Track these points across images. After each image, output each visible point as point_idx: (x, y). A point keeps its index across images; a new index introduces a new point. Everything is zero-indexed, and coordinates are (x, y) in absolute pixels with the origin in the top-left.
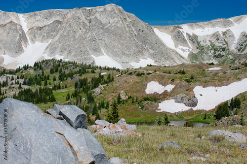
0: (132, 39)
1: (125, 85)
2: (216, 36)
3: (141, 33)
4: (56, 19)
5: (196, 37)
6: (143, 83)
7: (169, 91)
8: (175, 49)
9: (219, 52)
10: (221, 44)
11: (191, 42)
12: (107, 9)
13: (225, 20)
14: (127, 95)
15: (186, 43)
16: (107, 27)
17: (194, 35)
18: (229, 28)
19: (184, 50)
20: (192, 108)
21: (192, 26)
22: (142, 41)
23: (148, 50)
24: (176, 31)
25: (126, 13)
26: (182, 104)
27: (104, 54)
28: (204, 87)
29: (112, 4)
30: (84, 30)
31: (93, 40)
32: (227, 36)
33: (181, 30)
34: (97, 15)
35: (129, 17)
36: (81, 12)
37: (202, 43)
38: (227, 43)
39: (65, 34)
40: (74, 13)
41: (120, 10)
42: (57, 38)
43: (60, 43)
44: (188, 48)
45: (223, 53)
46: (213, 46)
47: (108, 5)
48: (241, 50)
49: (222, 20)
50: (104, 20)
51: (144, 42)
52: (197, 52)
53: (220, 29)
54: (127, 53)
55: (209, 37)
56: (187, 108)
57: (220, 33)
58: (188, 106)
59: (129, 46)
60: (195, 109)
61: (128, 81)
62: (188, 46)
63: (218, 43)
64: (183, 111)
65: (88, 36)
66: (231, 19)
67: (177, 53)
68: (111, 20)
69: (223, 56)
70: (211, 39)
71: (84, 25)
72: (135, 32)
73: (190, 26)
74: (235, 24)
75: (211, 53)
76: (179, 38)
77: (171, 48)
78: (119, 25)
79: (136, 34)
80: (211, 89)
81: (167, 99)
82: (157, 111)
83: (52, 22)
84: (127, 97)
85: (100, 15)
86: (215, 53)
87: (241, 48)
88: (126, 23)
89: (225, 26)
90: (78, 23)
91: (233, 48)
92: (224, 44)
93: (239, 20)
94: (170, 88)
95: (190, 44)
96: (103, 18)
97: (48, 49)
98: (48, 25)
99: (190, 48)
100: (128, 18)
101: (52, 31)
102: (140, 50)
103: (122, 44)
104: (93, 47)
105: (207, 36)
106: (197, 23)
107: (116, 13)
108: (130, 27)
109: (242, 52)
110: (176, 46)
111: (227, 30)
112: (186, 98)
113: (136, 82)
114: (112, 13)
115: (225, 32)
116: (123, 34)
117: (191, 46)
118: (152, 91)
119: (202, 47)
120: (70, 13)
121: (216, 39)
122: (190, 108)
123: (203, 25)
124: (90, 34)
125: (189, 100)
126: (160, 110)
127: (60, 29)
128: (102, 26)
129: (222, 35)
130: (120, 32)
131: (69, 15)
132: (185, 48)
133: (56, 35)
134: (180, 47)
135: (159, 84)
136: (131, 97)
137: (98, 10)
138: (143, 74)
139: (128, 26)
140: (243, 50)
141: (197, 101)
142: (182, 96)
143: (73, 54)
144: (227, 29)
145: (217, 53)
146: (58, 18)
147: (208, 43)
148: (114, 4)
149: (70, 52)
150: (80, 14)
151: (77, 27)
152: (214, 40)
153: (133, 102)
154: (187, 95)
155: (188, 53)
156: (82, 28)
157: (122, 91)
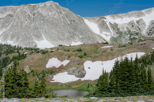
0: (66, 27)
1: (31, 61)
2: (132, 24)
3: (73, 23)
4: (9, 13)
5: (116, 25)
6: (46, 60)
7: (64, 65)
8: (100, 34)
9: (134, 36)
10: (135, 30)
11: (113, 29)
12: (47, 5)
13: (139, 11)
14: (30, 69)
15: (109, 29)
16: (46, 18)
17: (115, 23)
18: (142, 18)
19: (107, 35)
20: (81, 79)
21: (113, 17)
22: (74, 29)
23: (78, 36)
24: (101, 20)
25: (61, 7)
26: (73, 75)
27: (44, 39)
28: (93, 61)
29: (51, 1)
30: (29, 21)
31: (36, 28)
32: (140, 23)
33: (105, 20)
34: (40, 9)
35: (64, 10)
36: (27, 8)
37: (121, 30)
38: (140, 29)
39: (15, 24)
40: (22, 8)
41: (56, 5)
42: (8, 28)
43: (11, 31)
44: (110, 34)
45: (136, 37)
46: (129, 31)
47: (47, 2)
48: (150, 34)
49: (136, 12)
50: (44, 13)
51: (75, 29)
52: (117, 36)
53: (135, 19)
54: (62, 38)
55: (127, 25)
56: (76, 79)
57: (135, 21)
58: (78, 77)
59: (63, 33)
60: (83, 79)
61: (34, 58)
62: (110, 32)
63: (133, 30)
64: (73, 81)
65: (32, 26)
66: (143, 11)
67: (101, 37)
68: (50, 13)
69: (136, 39)
70: (128, 27)
71: (29, 17)
72: (68, 22)
73: (112, 17)
74: (146, 14)
75: (127, 37)
76: (103, 26)
77: (97, 34)
78: (55, 17)
79: (69, 23)
80: (98, 63)
81: (62, 72)
82: (51, 82)
83: (6, 16)
84: (30, 71)
85: (42, 10)
86: (130, 37)
87: (150, 33)
88: (61, 16)
89: (138, 16)
90: (25, 16)
91: (144, 32)
92: (137, 30)
93: (149, 11)
94: (65, 62)
95: (111, 31)
96: (44, 12)
97: (2, 36)
98: (3, 18)
99: (111, 33)
100: (63, 12)
101: (6, 22)
102: (72, 35)
103: (58, 31)
104: (36, 34)
105: (125, 24)
106: (118, 15)
107: (53, 8)
108: (64, 18)
109: (151, 35)
110: (101, 32)
111: (140, 20)
112: (76, 71)
113: (40, 59)
114: (51, 8)
115: (138, 21)
116: (59, 23)
117: (112, 32)
118: (51, 66)
119: (121, 32)
120: (19, 9)
121: (132, 26)
122: (79, 78)
123: (122, 16)
124: (33, 24)
125: (79, 72)
126: (54, 80)
127: (11, 21)
128: (43, 18)
129: (136, 23)
130: (56, 22)
131: (18, 10)
132: (108, 33)
133: (9, 26)
134: (104, 33)
135: (58, 60)
136: (33, 71)
137: (40, 6)
138: (47, 52)
139: (63, 18)
140: (152, 34)
141: (85, 73)
142: (73, 69)
143: (20, 39)
144: (140, 18)
145: (132, 37)
146: (11, 13)
147: (126, 30)
148: (52, 1)
149: (18, 38)
150: (26, 9)
151: (24, 18)
152: (130, 27)
153: (33, 75)
154: (78, 68)
155: (110, 37)
156: (27, 19)
157: (27, 66)
